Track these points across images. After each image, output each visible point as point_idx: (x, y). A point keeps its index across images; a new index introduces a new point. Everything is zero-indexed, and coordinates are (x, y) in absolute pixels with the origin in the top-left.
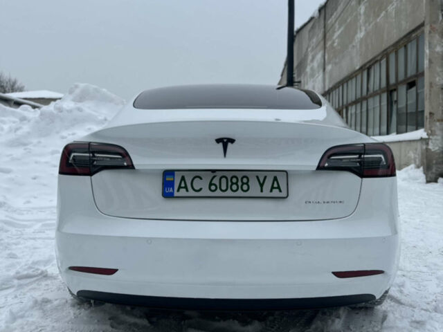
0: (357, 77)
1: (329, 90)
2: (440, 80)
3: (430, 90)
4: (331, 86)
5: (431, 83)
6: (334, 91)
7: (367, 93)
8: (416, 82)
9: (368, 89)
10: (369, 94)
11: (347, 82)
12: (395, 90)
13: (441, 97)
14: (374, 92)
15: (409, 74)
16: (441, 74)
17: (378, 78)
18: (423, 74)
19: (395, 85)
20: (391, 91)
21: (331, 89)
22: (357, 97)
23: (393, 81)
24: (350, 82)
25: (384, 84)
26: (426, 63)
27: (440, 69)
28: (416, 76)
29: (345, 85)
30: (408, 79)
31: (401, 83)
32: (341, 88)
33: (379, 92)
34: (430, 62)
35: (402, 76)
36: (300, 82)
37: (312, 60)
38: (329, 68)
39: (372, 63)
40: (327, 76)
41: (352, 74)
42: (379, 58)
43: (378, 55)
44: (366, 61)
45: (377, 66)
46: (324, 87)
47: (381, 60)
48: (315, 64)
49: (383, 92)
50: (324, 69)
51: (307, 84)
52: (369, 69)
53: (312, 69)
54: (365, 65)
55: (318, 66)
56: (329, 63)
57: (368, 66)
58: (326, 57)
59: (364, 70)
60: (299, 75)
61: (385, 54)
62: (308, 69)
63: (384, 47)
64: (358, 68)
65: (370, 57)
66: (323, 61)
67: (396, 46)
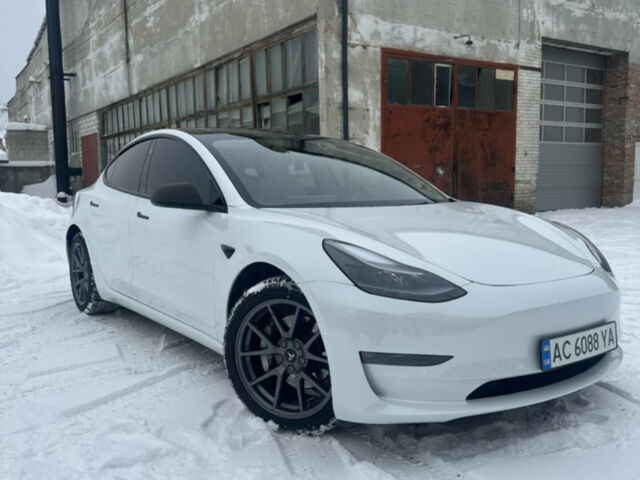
0: (196, 79)
1: (138, 94)
2: (338, 97)
3: (328, 110)
4: (144, 87)
5: (328, 100)
6: (150, 97)
7: (217, 104)
8: (304, 97)
9: (217, 98)
10: (220, 107)
11: (176, 84)
12: (266, 104)
13: (340, 118)
14: (229, 104)
15: (291, 84)
16: (340, 89)
17: (234, 85)
18: (315, 86)
19: (267, 97)
20: (258, 105)
21: (145, 92)
22: (198, 110)
23: (262, 90)
24: (181, 87)
25: (247, 92)
26: (321, 71)
27: (337, 82)
28: (304, 88)
29: (173, 89)
30: (290, 91)
31: (278, 95)
32: (164, 92)
33: (239, 104)
34: (327, 71)
35: (278, 86)
36: (74, 75)
37: (101, 41)
38: (137, 59)
39: (222, 62)
40: (135, 73)
41: (185, 74)
42: (237, 55)
43: (235, 52)
44: (214, 57)
45: (233, 67)
46: (130, 86)
47: (240, 59)
48: (107, 50)
49: (248, 105)
50: (128, 61)
51: (90, 79)
52: (217, 69)
53: (100, 56)
54: (210, 63)
55: (114, 54)
56: (138, 52)
57: (215, 65)
58: (131, 42)
59: (210, 70)
60: (73, 63)
61: (248, 51)
62: (92, 56)
63: (247, 41)
64: (198, 65)
65: (221, 52)
66: (124, 46)
67: (267, 43)
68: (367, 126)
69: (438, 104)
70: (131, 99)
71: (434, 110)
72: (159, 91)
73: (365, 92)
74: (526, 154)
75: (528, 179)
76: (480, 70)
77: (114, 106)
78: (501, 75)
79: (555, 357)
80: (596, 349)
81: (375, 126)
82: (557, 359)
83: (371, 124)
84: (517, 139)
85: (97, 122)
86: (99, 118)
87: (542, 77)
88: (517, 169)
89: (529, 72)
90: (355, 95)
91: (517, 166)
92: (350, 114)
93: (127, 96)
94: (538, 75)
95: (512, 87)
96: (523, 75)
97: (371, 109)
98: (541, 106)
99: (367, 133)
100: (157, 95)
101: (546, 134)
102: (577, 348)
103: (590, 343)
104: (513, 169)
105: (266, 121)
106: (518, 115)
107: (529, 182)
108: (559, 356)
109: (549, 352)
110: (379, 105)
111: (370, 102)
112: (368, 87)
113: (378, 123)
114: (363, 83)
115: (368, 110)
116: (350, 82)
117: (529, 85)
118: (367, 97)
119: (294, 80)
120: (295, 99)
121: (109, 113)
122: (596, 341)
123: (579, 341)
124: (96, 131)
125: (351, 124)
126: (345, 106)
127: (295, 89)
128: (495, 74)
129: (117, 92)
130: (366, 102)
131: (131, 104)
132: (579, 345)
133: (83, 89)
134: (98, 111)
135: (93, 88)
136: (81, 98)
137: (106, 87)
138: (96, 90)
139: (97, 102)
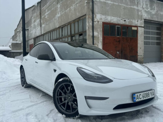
0: (57, 30)
1: (43, 34)
2: (91, 34)
3: (89, 37)
4: (45, 32)
5: (89, 35)
6: (46, 35)
7: (62, 36)
8: (83, 34)
9: (62, 35)
10: (63, 37)
11: (52, 32)
12: (74, 36)
13: (92, 39)
14: (65, 36)
15: (80, 31)
16: (92, 32)
17: (66, 31)
18: (86, 31)
19: (74, 34)
20: (72, 36)
21: (45, 33)
22: (57, 38)
23: (73, 33)
24: (53, 32)
25: (69, 33)
26: (87, 28)
27: (91, 31)
28: (83, 32)
29: (51, 33)
30: (80, 33)
31: (77, 34)
32: (49, 34)
33: (67, 36)
34: (89, 28)
35: (77, 32)
36: (28, 30)
37: (35, 21)
38: (43, 26)
39: (63, 26)
40: (42, 29)
41: (54, 29)
42: (67, 24)
44: (62, 25)
45: (66, 27)
46: (41, 32)
47: (68, 25)
48: (36, 23)
49: (69, 36)
50: (41, 26)
51: (32, 30)
52: (62, 28)
53: (34, 25)
54: (60, 26)
55: (38, 24)
56: (43, 24)
57: (62, 27)
58: (42, 21)
59: (60, 28)
60: (28, 27)
61: (70, 23)
62: (32, 25)
63: (69, 21)
64: (57, 27)
65: (63, 24)
66: (40, 23)
67: (74, 21)
68: (99, 41)
69: (117, 36)
70: (42, 35)
71: (116, 37)
72: (48, 33)
73: (98, 33)
74: (140, 48)
75: (141, 55)
76: (128, 27)
77: (37, 37)
78: (133, 28)
79: (137, 98)
80: (149, 97)
81: (101, 41)
82: (138, 99)
83: (100, 41)
84: (138, 44)
85: (33, 41)
86: (34, 40)
87: (144, 29)
88: (138, 52)
89: (141, 28)
90: (96, 34)
91: (138, 51)
92: (94, 38)
93: (41, 35)
94: (143, 28)
95: (137, 31)
96: (139, 29)
97: (100, 37)
98: (144, 36)
99: (99, 43)
100: (48, 34)
101: (146, 43)
102: (143, 96)
103: (147, 95)
104: (137, 52)
105: (74, 40)
106: (138, 38)
107: (141, 56)
108: (138, 98)
109: (135, 97)
110: (102, 36)
111: (99, 35)
112: (99, 32)
113: (102, 41)
114: (98, 31)
115: (99, 37)
116: (94, 30)
117: (141, 31)
118: (99, 34)
119: (81, 30)
120: (81, 35)
121: (36, 39)
122: (149, 95)
123: (144, 94)
124: (33, 43)
125: (95, 41)
126: (93, 36)
127: (81, 32)
128: (132, 28)
129: (38, 34)
130: (98, 35)
131: (41, 37)
132: (144, 95)
133: (30, 33)
134: (34, 38)
135: (32, 33)
136: (30, 35)
137: (36, 32)
138: (33, 33)
139: (33, 36)
